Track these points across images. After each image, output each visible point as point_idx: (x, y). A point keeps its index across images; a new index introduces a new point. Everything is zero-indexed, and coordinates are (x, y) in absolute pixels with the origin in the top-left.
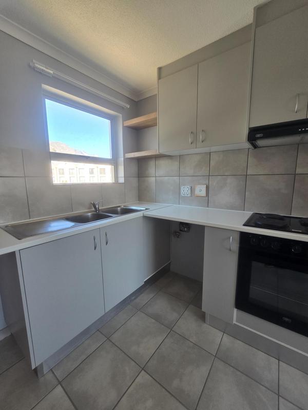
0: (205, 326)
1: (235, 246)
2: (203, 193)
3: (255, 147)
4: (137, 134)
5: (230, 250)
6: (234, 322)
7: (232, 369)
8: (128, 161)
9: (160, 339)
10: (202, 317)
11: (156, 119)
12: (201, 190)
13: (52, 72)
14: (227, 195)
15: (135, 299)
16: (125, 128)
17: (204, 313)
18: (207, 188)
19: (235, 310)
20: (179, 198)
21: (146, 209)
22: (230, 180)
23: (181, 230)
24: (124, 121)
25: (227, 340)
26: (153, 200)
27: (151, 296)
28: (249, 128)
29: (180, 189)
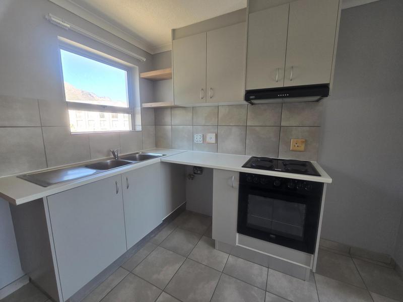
0: (216, 252)
1: (236, 184)
2: (213, 141)
3: (252, 104)
4: (153, 86)
5: (233, 187)
6: (237, 244)
7: (234, 279)
8: (144, 110)
9: (177, 266)
10: (212, 244)
11: (170, 74)
12: (211, 138)
13: (69, 26)
14: (232, 141)
15: (155, 236)
16: (141, 79)
17: (214, 240)
18: (217, 136)
19: (237, 234)
20: (193, 145)
21: (163, 155)
22: (234, 130)
23: (195, 173)
24: (140, 72)
25: (231, 259)
26: (169, 147)
27: (169, 232)
28: (246, 91)
29: (193, 137)
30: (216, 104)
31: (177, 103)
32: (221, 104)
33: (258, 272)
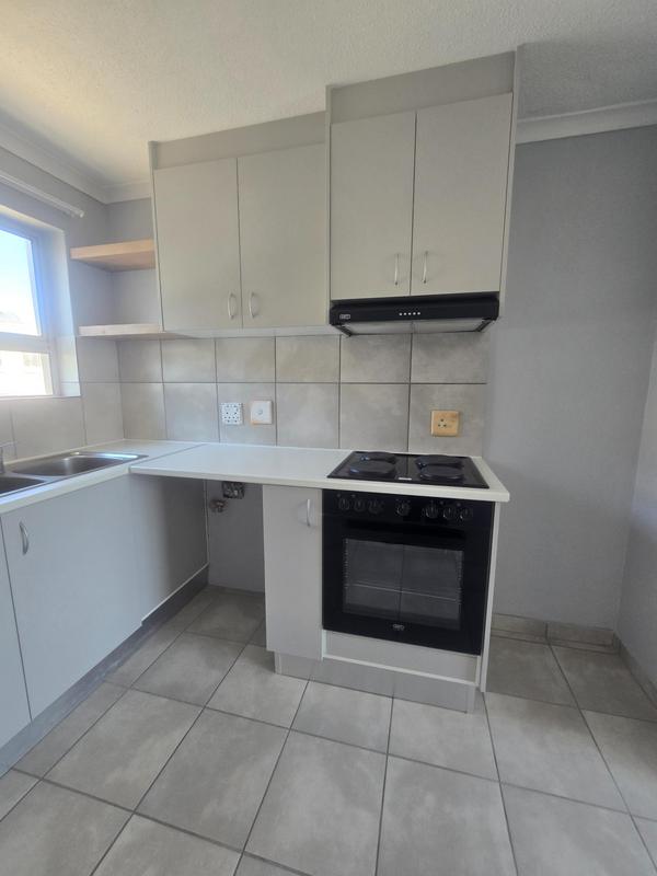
0: (277, 680)
1: (316, 516)
2: (266, 417)
3: (350, 334)
5: (309, 525)
6: (324, 655)
7: (318, 740)
8: (84, 343)
9: (177, 735)
10: (269, 662)
11: (151, 254)
12: (261, 412)
15: (119, 666)
16: (74, 263)
17: (273, 653)
18: (274, 407)
19: (324, 633)
20: (219, 429)
21: (140, 457)
22: (314, 392)
23: (225, 496)
24: (71, 246)
25: (314, 690)
26: (161, 434)
27: (161, 648)
28: (332, 302)
29: (219, 410)
30: (269, 332)
31: (172, 327)
32: (281, 331)
33: (369, 711)
